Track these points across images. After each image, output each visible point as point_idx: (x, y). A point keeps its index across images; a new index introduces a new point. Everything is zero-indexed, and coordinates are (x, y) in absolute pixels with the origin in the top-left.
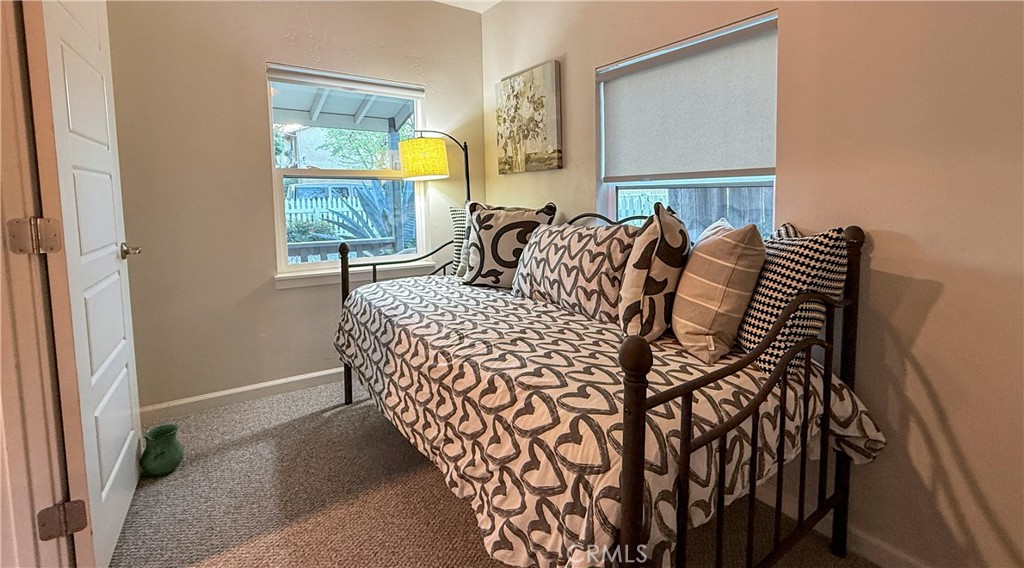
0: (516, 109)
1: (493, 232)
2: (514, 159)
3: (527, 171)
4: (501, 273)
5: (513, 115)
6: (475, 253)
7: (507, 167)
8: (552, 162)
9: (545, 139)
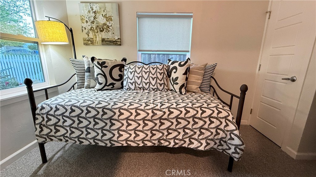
0: (95, 18)
1: (109, 69)
2: (94, 39)
3: (103, 45)
4: (115, 84)
5: (92, 20)
6: (101, 77)
7: (89, 42)
8: (117, 42)
9: (113, 33)
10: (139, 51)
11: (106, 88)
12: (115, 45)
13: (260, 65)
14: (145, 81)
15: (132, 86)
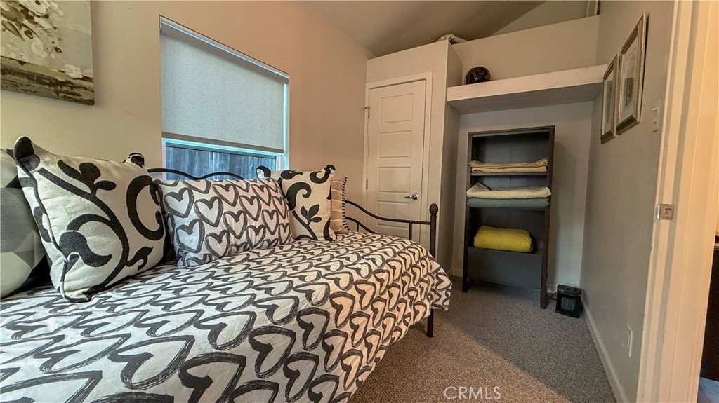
6: (96, 232)
8: (77, 91)
9: (57, 49)
10: (165, 135)
11: (126, 271)
12: (65, 98)
13: (367, 181)
14: (254, 223)
15: (219, 245)
